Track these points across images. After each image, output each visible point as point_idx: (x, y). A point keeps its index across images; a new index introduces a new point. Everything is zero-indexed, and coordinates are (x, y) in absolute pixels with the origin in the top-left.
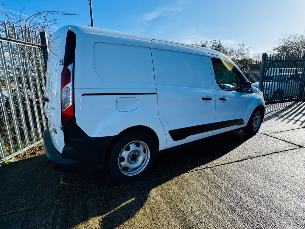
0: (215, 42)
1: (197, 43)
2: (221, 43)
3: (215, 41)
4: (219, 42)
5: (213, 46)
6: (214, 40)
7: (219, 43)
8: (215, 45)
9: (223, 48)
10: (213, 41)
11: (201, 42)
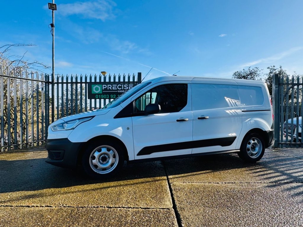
0: (274, 68)
1: (244, 70)
2: (284, 69)
3: (274, 66)
4: (280, 67)
5: (271, 73)
6: (272, 66)
7: (280, 69)
8: (274, 71)
9: (285, 75)
10: (270, 67)
11: (250, 69)
